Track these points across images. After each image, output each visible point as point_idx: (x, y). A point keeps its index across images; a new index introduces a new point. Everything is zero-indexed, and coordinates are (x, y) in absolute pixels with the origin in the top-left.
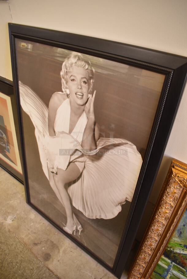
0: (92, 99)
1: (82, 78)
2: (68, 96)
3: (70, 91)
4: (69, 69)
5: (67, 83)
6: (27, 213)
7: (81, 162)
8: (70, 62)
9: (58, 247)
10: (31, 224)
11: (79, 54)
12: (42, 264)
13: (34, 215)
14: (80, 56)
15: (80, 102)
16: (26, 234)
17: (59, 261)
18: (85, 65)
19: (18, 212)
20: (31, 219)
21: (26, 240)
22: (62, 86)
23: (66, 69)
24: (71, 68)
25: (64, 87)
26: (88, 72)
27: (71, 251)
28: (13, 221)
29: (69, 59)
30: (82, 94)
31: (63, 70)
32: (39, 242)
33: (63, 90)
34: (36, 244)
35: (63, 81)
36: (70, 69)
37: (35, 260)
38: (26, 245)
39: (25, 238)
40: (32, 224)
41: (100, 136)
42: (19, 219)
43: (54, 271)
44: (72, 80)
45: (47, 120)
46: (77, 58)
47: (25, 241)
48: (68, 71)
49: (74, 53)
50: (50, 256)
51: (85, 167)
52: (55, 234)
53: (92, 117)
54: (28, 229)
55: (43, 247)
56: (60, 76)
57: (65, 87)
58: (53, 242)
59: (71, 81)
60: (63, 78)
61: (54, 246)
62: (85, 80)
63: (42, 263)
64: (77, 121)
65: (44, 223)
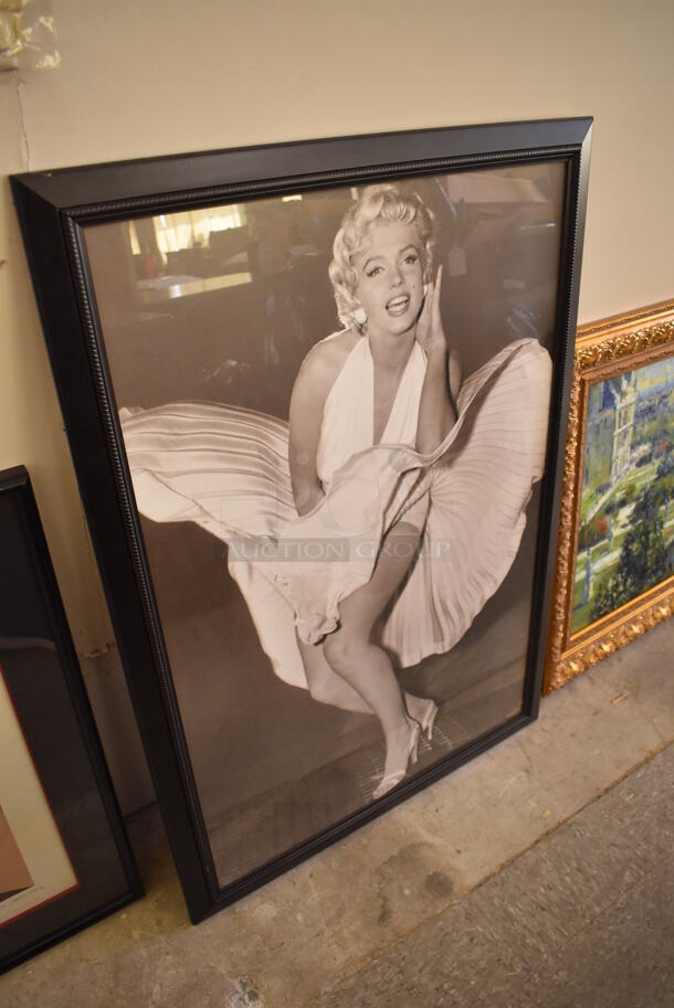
0: (433, 292)
1: (402, 251)
2: (361, 329)
3: (368, 312)
4: (358, 243)
5: (354, 292)
6: (244, 931)
7: (419, 499)
8: (359, 222)
9: (413, 846)
10: (297, 921)
11: (388, 187)
12: (459, 904)
13: (262, 903)
14: (390, 191)
15: (401, 323)
16: (334, 946)
17: (459, 852)
18: (407, 212)
19: (222, 969)
20: (274, 919)
21: (357, 949)
22: (340, 312)
23: (349, 248)
24: (364, 239)
25: (346, 310)
26: (417, 226)
27: (437, 811)
28: (253, 996)
29: (356, 215)
30: (405, 298)
31: (337, 256)
32: (381, 902)
33: (343, 320)
34: (385, 916)
35: (341, 291)
36: (360, 243)
37: (440, 923)
38: (380, 949)
39: (350, 950)
40: (300, 918)
41: (465, 375)
42: (260, 966)
43: (486, 871)
44: (370, 275)
45: (285, 469)
46: (382, 201)
47: (360, 954)
48: (353, 252)
49: (372, 190)
50: (436, 875)
51: (430, 503)
52: (365, 847)
53: (439, 342)
54: (318, 935)
55: (401, 892)
56: (330, 280)
57: (349, 306)
58: (392, 858)
59: (368, 279)
60: (341, 283)
61: (408, 856)
62: (411, 252)
63: (455, 902)
64: (398, 385)
65: (311, 876)
